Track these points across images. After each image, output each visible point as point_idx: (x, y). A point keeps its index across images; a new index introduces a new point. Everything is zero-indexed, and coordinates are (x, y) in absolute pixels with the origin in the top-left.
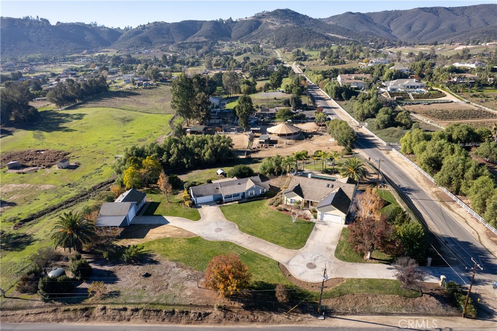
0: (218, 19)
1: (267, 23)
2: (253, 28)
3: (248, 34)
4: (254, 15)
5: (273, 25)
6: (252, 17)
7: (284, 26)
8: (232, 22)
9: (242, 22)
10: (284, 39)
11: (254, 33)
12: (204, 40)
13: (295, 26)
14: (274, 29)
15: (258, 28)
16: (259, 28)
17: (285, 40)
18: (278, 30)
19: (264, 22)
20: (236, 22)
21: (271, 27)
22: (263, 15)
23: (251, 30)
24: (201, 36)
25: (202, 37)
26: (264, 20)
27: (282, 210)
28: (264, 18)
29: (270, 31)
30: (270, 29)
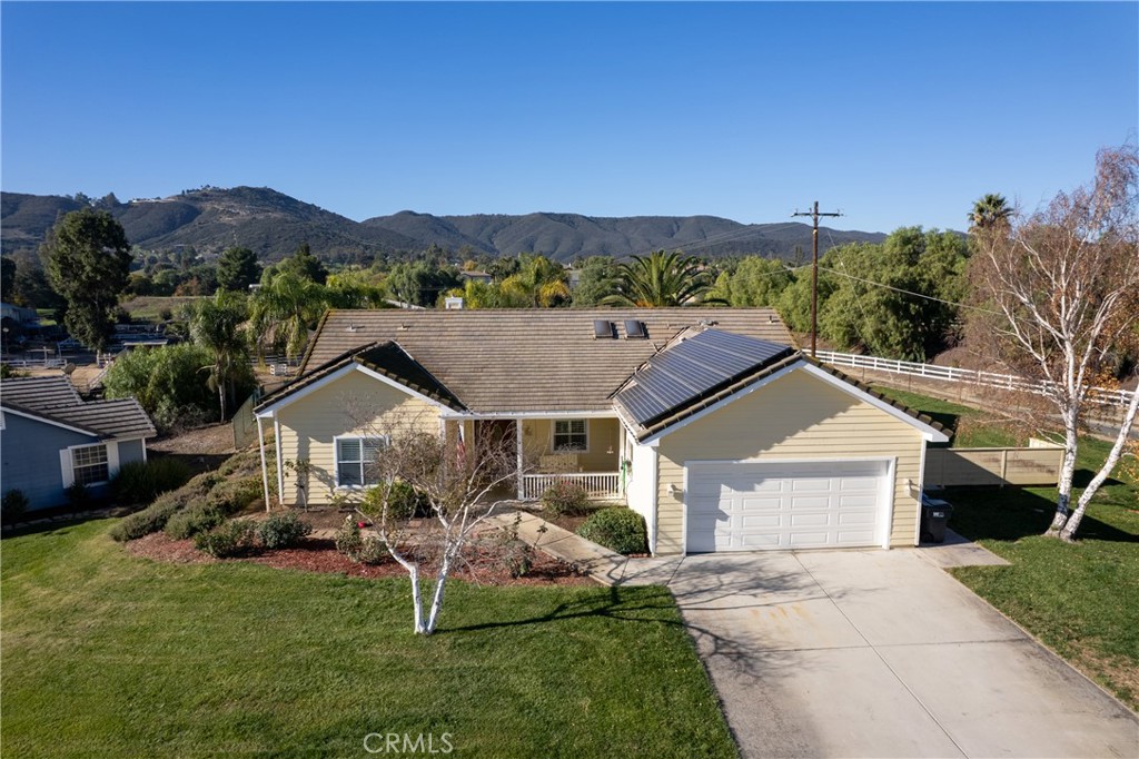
0: (73, 195)
1: (215, 212)
2: (178, 221)
3: (164, 233)
4: (180, 193)
5: (232, 215)
6: (173, 197)
7: (261, 217)
8: (117, 204)
9: (146, 208)
10: (262, 244)
11: (180, 232)
12: (23, 236)
13: (289, 219)
14: (234, 223)
15: (192, 220)
16: (196, 221)
17: (265, 246)
18: (244, 225)
19: (209, 209)
20: (129, 205)
21: (226, 219)
22: (205, 195)
23: (172, 225)
24: (13, 227)
25: (16, 231)
26: (208, 206)
27: (259, 552)
28: (207, 200)
29: (222, 227)
30: (224, 224)
